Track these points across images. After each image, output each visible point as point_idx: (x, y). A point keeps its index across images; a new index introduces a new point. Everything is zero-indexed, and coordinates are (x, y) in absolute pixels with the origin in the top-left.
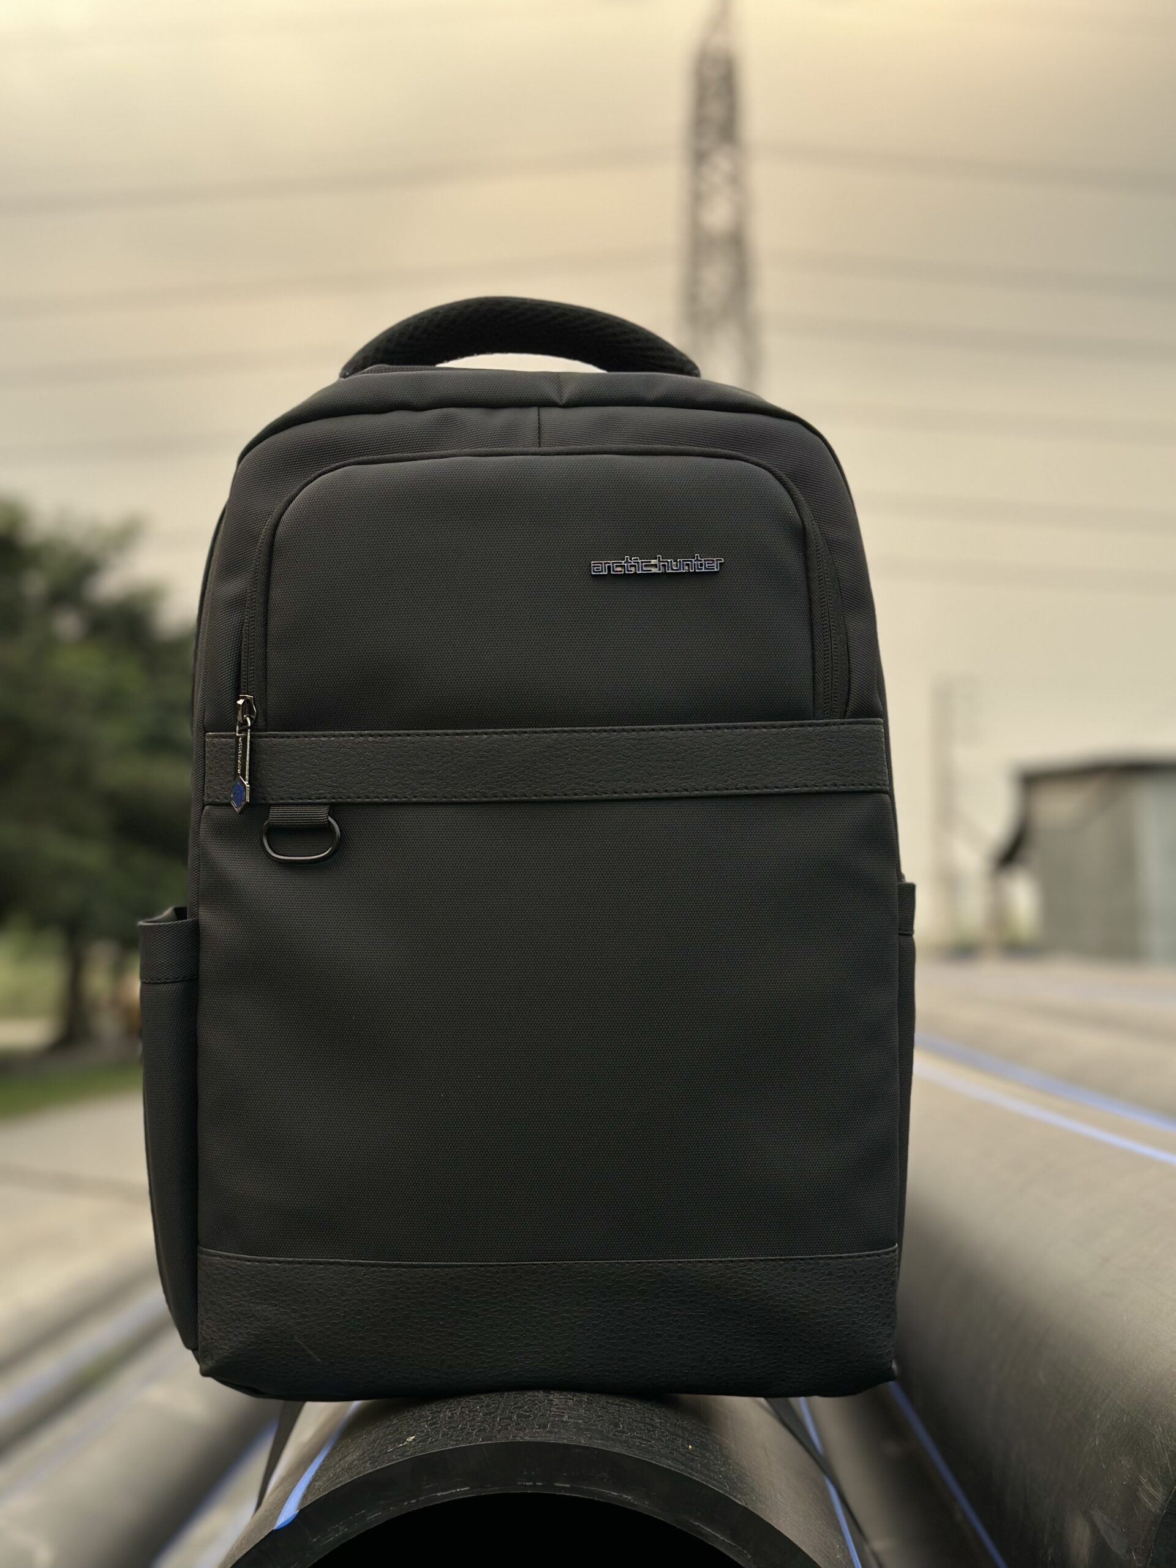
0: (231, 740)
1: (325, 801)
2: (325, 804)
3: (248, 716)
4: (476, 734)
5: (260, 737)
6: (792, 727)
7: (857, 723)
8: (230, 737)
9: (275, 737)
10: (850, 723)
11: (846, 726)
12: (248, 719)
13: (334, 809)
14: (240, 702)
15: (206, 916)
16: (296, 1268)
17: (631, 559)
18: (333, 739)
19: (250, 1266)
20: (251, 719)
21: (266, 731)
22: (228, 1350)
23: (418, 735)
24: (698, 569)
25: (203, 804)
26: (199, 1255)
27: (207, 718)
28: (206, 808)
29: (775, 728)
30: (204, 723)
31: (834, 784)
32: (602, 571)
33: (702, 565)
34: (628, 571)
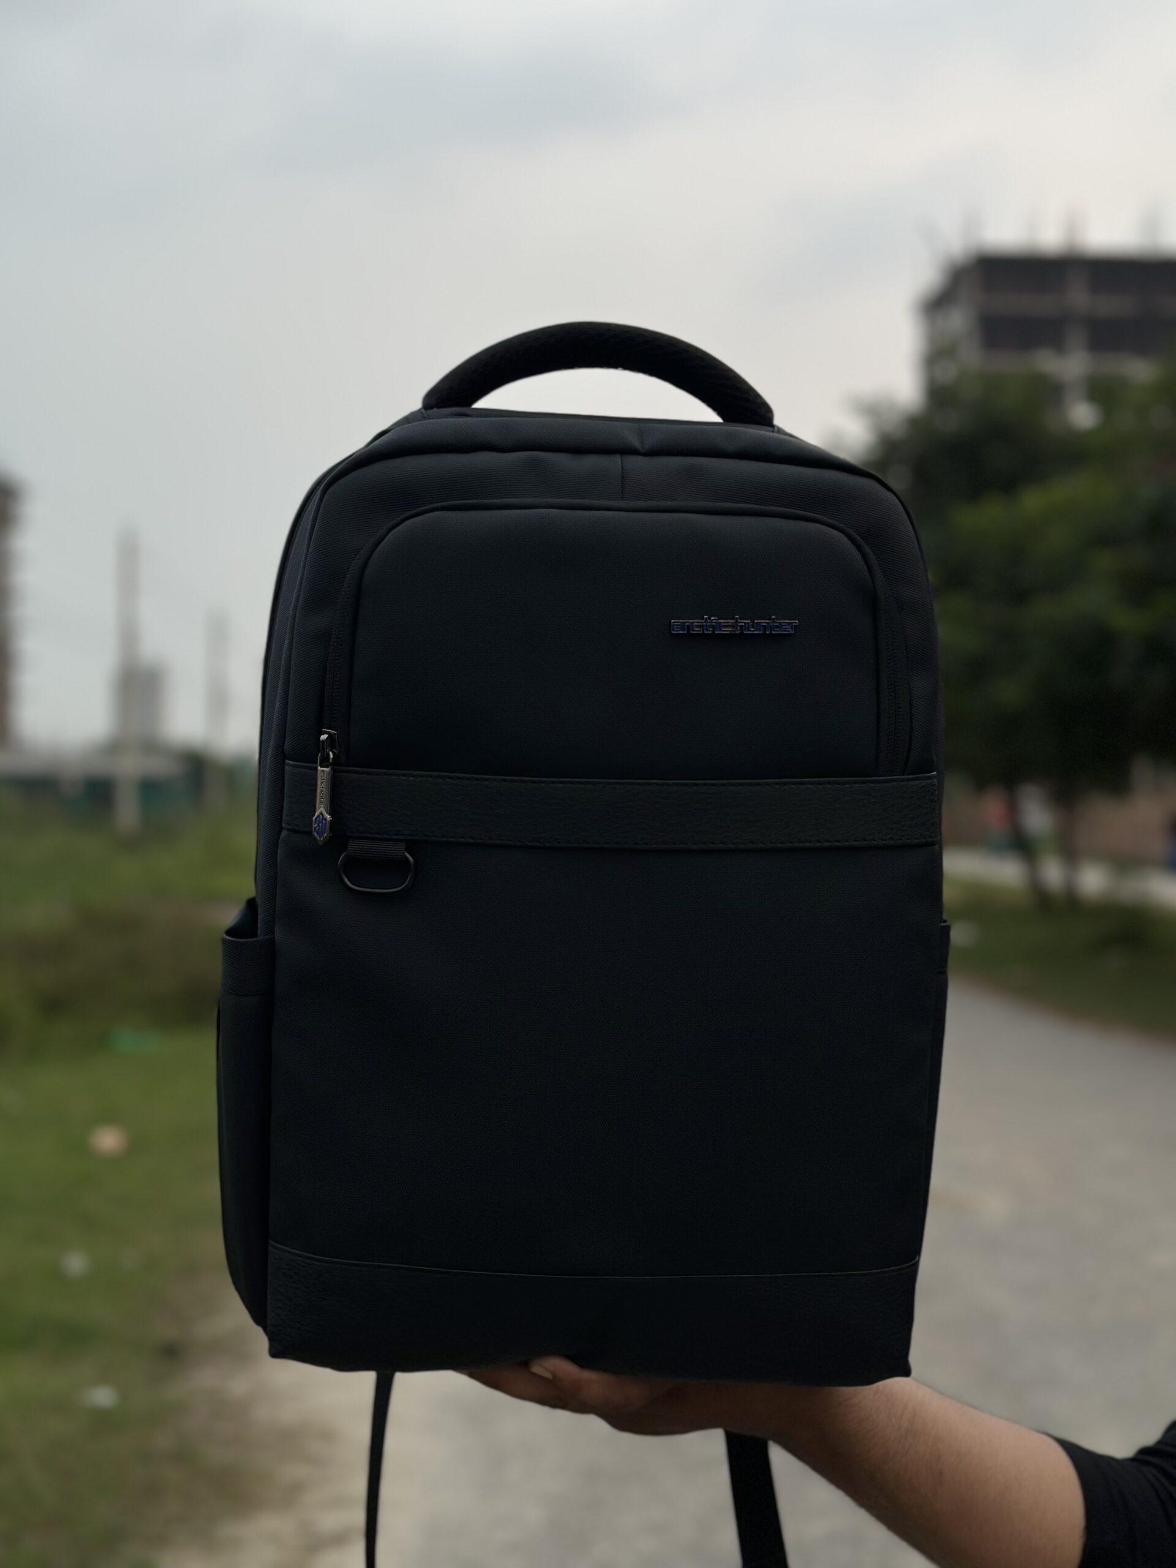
0: (312, 771)
1: (401, 837)
2: (401, 841)
3: (331, 750)
4: (553, 782)
5: (341, 771)
6: (855, 784)
7: (917, 779)
8: (310, 768)
9: (355, 772)
10: (908, 780)
11: (905, 783)
12: (331, 753)
13: (412, 846)
14: (324, 737)
15: (281, 935)
17: (711, 619)
19: (318, 1265)
20: (333, 753)
21: (347, 766)
22: (296, 1337)
23: (496, 781)
24: (774, 631)
25: (281, 829)
26: (270, 1248)
27: (287, 746)
28: (284, 833)
29: (838, 784)
30: (283, 749)
31: (891, 838)
32: (681, 630)
33: (777, 627)
34: (707, 630)
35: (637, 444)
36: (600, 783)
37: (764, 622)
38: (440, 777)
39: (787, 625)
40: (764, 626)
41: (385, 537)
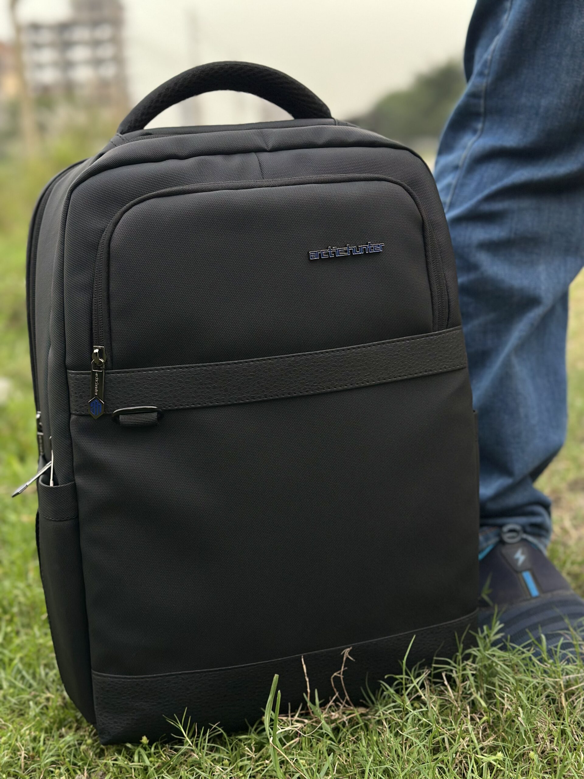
0: (89, 376)
5: (108, 373)
6: (422, 338)
7: (454, 330)
9: (118, 373)
11: (449, 333)
14: (96, 351)
15: (79, 480)
16: (158, 680)
17: (332, 248)
18: (156, 372)
19: (130, 682)
21: (112, 370)
22: (120, 729)
23: (211, 366)
24: (371, 251)
25: (70, 414)
26: (93, 676)
27: (68, 360)
28: (73, 417)
29: (413, 339)
30: (65, 363)
31: (445, 368)
32: (316, 257)
33: (372, 248)
34: (331, 255)
35: (264, 146)
36: (276, 358)
37: (364, 246)
38: (175, 368)
39: (377, 247)
40: (364, 249)
41: (120, 220)
